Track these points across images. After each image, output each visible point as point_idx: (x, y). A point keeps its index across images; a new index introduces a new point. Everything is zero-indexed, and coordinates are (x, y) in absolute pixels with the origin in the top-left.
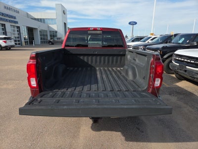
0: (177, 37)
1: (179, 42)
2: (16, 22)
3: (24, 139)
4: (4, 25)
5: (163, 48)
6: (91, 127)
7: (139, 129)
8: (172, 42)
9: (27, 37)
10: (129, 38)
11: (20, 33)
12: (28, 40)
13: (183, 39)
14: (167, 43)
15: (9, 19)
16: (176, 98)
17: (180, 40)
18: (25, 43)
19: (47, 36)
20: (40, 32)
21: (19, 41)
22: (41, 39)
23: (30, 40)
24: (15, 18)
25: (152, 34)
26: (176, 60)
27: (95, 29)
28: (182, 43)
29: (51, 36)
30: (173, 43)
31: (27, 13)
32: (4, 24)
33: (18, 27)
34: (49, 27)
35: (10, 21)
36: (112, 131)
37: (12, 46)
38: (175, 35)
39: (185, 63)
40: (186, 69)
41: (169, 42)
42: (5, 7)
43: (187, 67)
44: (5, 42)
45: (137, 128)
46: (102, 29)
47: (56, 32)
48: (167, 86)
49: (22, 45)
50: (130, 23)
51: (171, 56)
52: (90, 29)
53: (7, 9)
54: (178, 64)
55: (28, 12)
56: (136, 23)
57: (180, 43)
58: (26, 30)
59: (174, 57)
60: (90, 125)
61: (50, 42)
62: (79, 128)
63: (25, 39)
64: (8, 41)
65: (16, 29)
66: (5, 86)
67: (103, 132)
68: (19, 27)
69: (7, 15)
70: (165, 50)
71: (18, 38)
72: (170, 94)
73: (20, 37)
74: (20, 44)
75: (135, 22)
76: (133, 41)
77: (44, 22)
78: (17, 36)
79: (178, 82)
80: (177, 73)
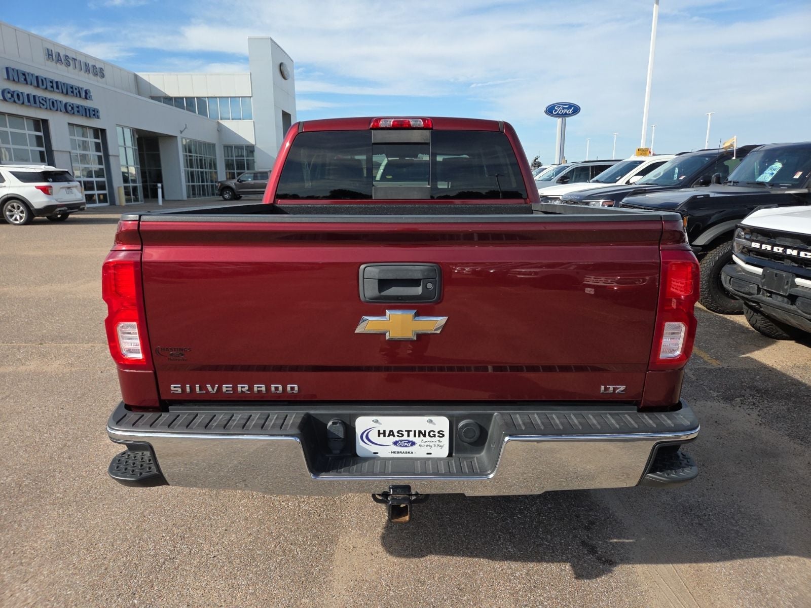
0: (752, 160)
1: (761, 179)
2: (93, 113)
3: (93, 587)
4: (42, 125)
5: (693, 203)
6: (383, 537)
7: (593, 550)
8: (730, 178)
9: (133, 170)
10: (549, 168)
11: (107, 155)
12: (139, 185)
13: (778, 166)
14: (706, 183)
15: (64, 99)
16: (755, 414)
17: (761, 172)
18: (127, 193)
19: (213, 165)
20: (188, 149)
21: (101, 186)
22: (191, 177)
23: (144, 181)
24: (87, 95)
25: (644, 152)
26: (751, 251)
27: (401, 125)
28: (773, 184)
29: (229, 165)
30: (736, 183)
31: (136, 76)
32: (45, 122)
33: (100, 133)
34: (220, 129)
35: (68, 109)
36: (472, 555)
37: (75, 207)
38: (743, 152)
39: (787, 263)
40: (793, 291)
41: (718, 182)
42: (49, 55)
43: (799, 281)
44: (45, 190)
45: (583, 543)
46: (431, 124)
47: (251, 149)
48: (715, 364)
49: (113, 203)
50: (550, 111)
51: (728, 236)
52: (382, 124)
53: (59, 60)
54: (759, 271)
55: (140, 74)
56: (576, 110)
57: (762, 184)
58: (129, 143)
59: (740, 240)
60: (380, 530)
61: (224, 188)
62: (333, 540)
63: (126, 180)
64: (56, 186)
65: (91, 140)
66: (32, 366)
67: (433, 560)
68: (103, 131)
69: (56, 86)
70: (699, 213)
71: (99, 174)
72: (728, 399)
73: (106, 171)
74: (108, 199)
75: (570, 106)
76: (563, 180)
77: (203, 111)
78: (95, 167)
79: (759, 347)
80: (753, 308)
